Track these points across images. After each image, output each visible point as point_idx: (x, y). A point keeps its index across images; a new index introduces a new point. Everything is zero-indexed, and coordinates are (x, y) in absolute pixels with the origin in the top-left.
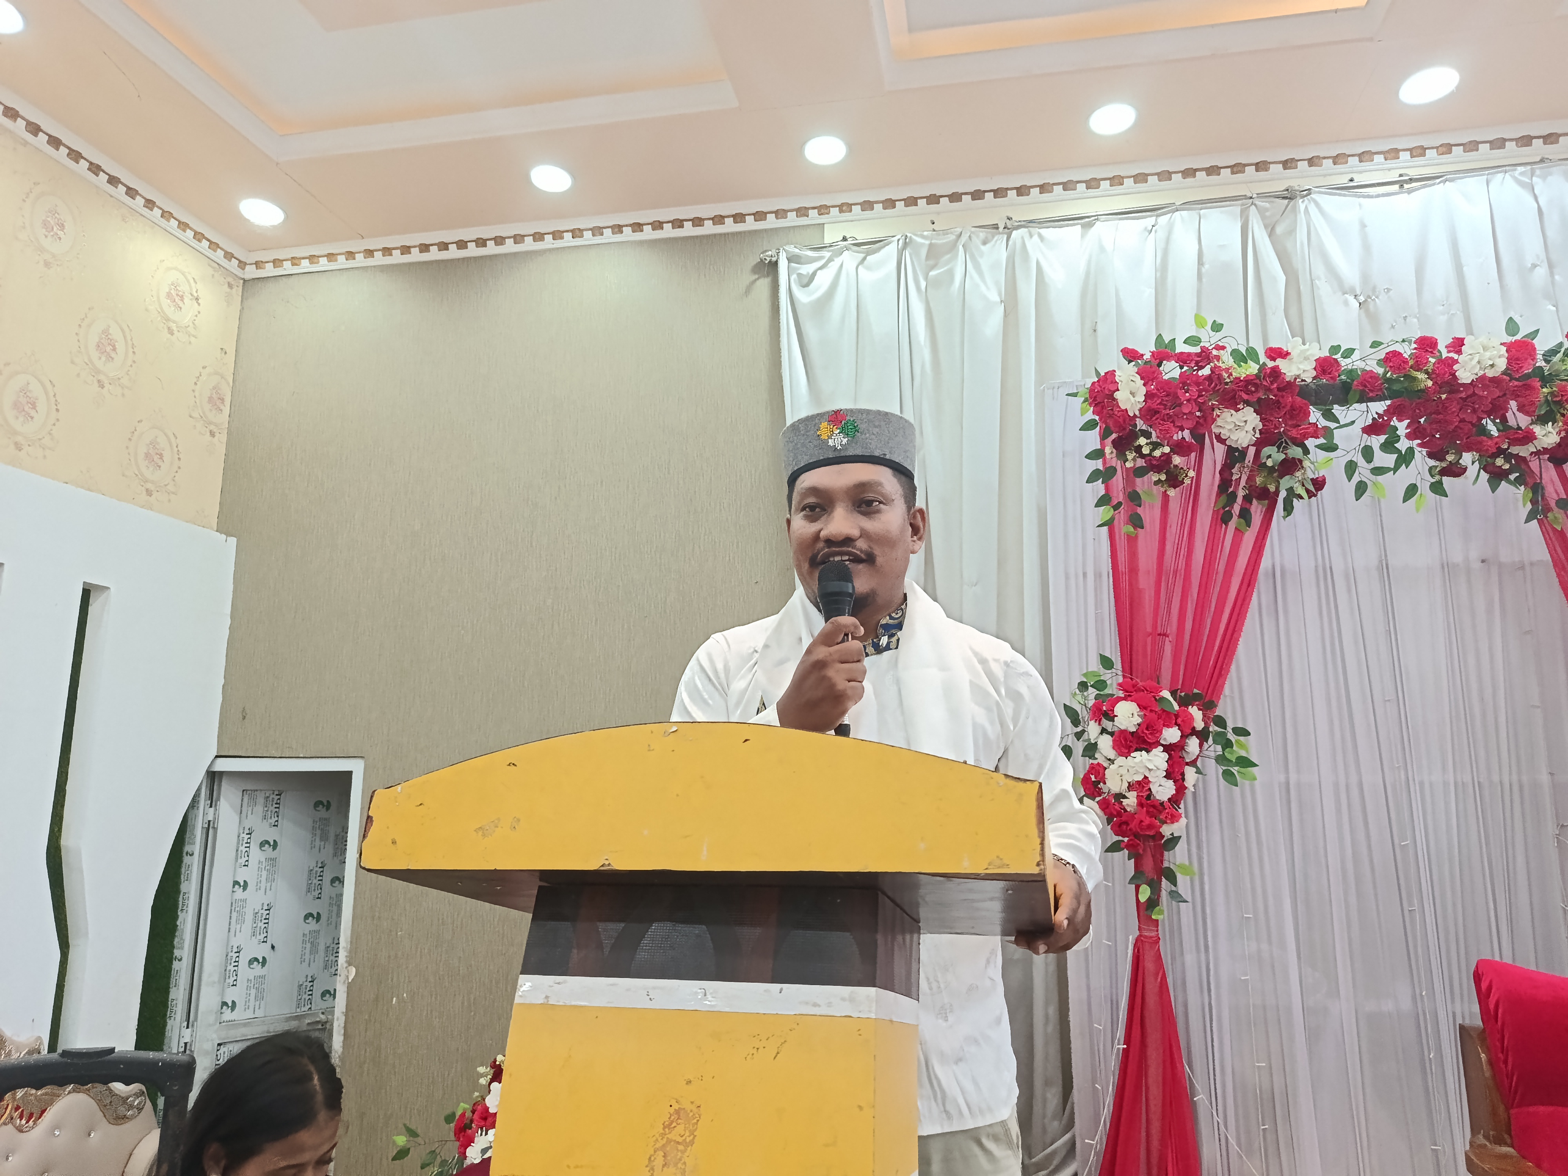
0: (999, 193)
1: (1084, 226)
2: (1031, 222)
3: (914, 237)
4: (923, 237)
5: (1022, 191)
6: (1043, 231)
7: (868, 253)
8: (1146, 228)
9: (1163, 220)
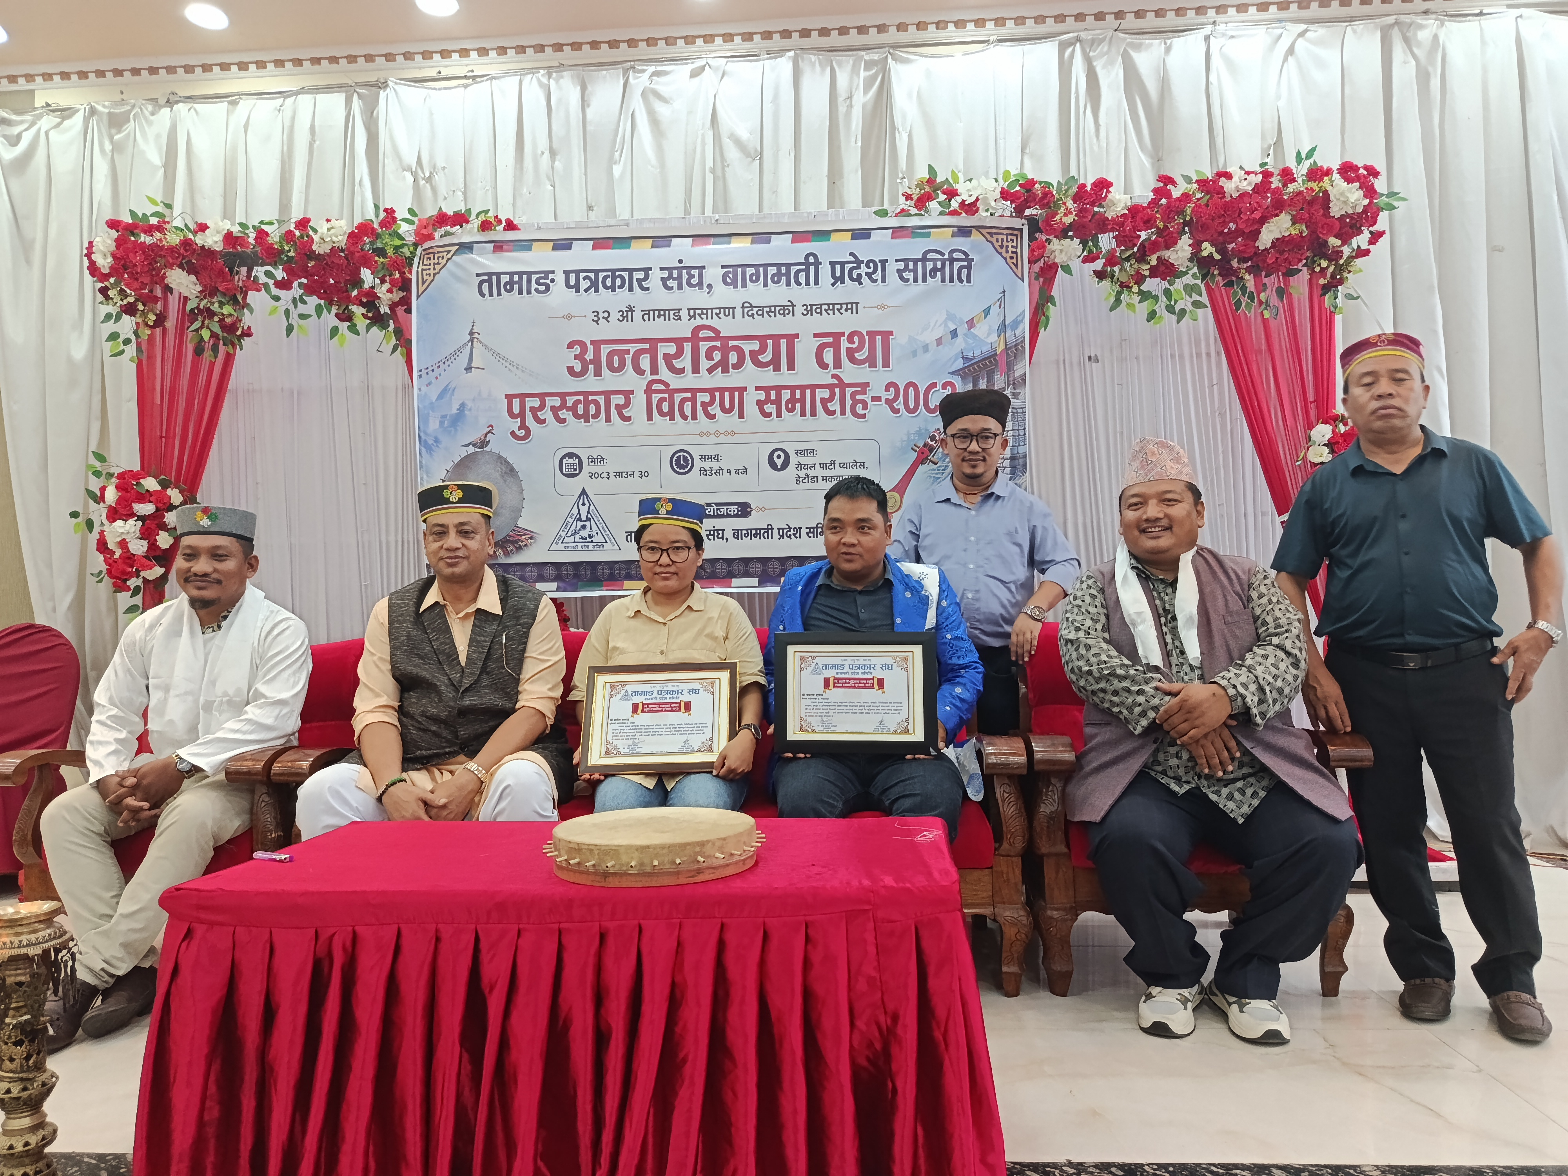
0: (171, 70)
1: (230, 103)
2: (189, 97)
3: (97, 106)
4: (104, 106)
5: (189, 69)
6: (197, 106)
7: (64, 119)
8: (276, 109)
9: (289, 101)
